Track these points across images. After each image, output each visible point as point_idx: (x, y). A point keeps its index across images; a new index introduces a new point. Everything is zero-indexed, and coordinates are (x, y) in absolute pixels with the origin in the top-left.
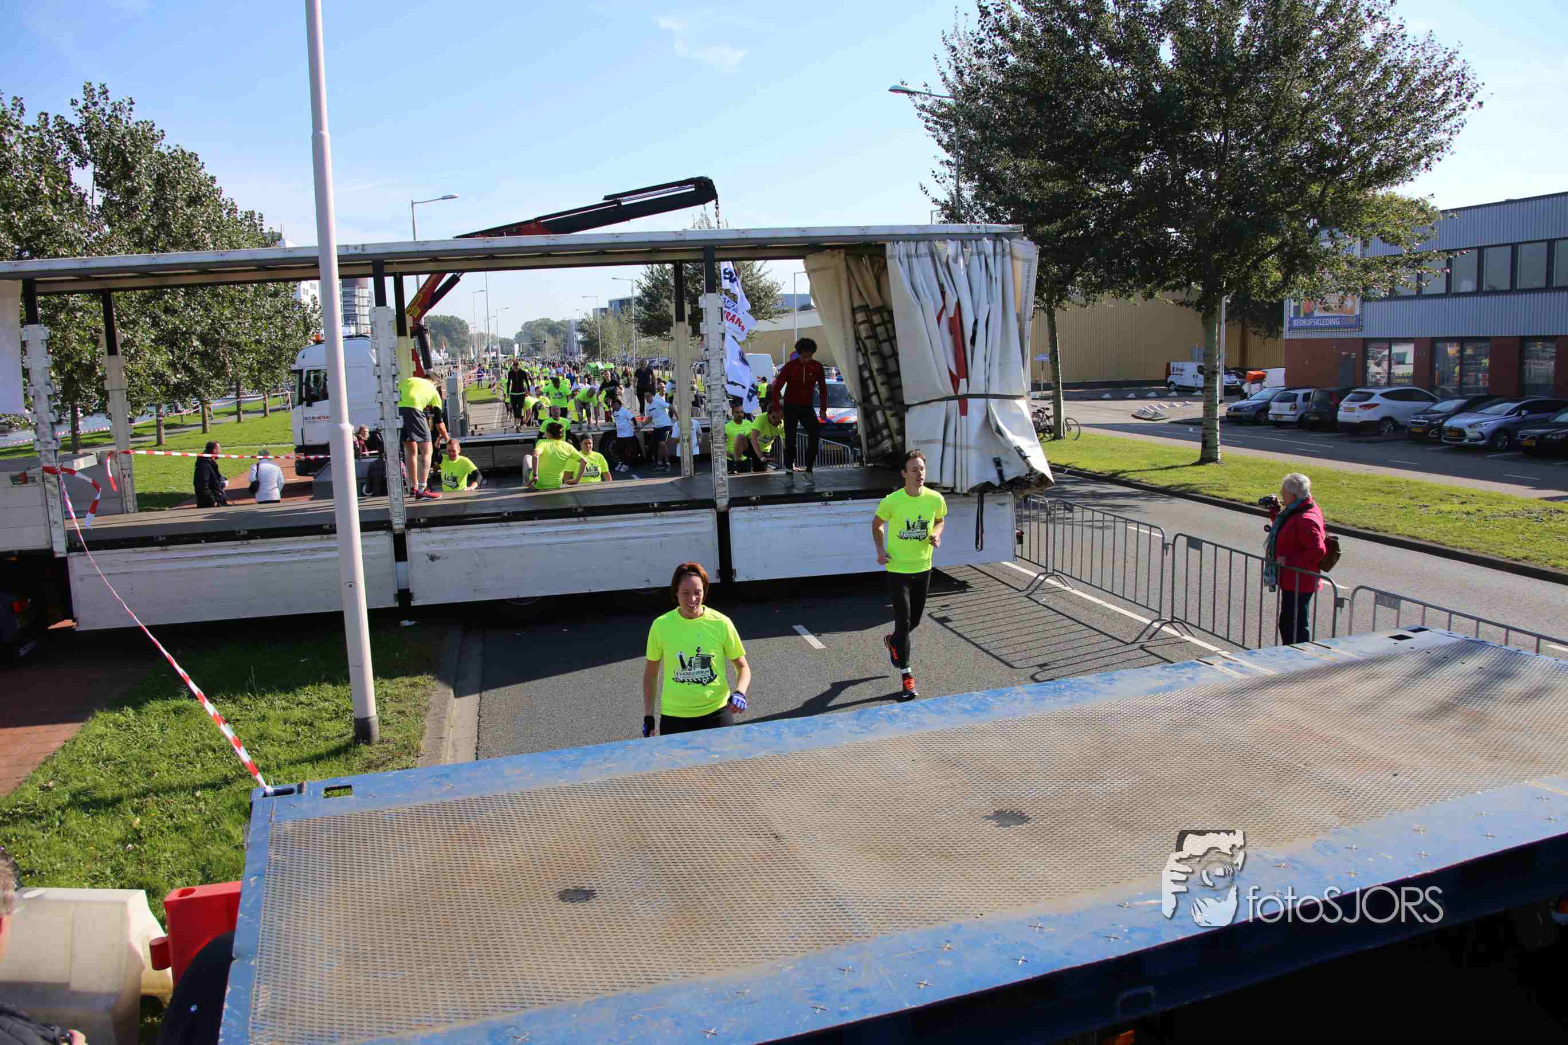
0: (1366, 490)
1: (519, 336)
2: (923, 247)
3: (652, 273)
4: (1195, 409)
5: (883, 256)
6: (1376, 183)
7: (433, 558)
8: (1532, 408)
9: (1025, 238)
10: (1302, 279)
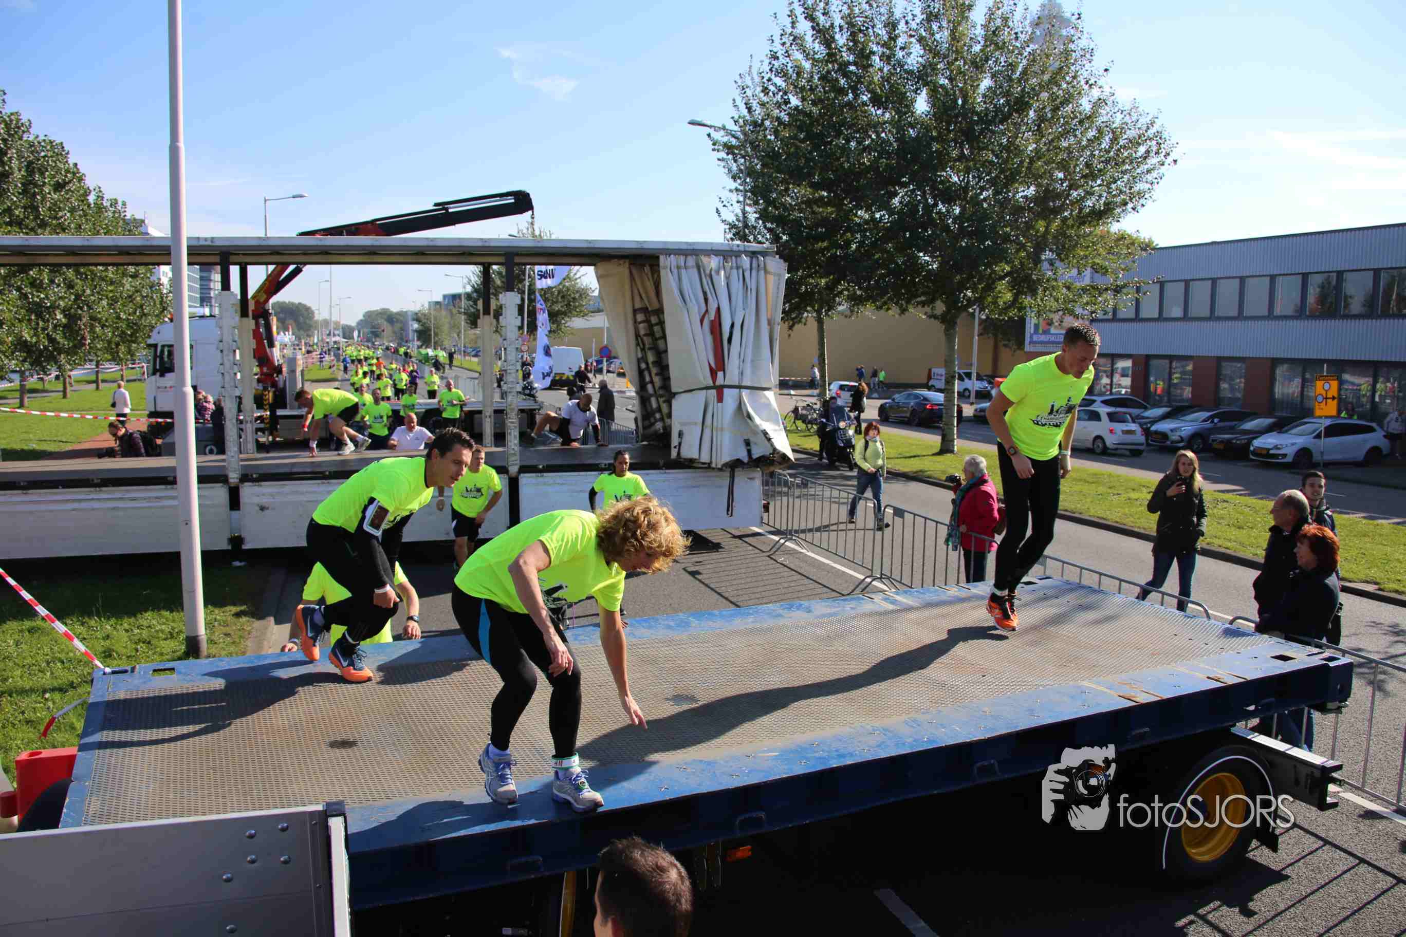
1: (360, 323)
2: (691, 261)
5: (658, 265)
7: (262, 509)
8: (1224, 417)
9: (777, 256)
10: (1027, 300)
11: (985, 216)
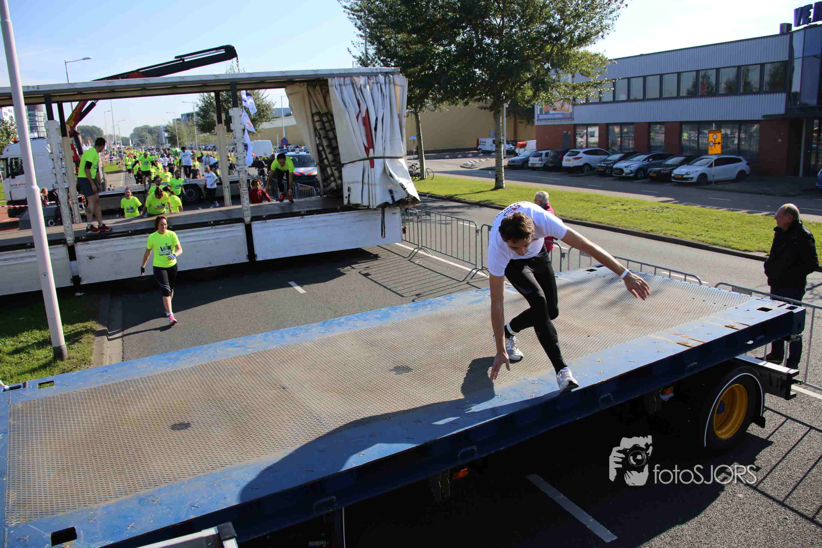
0: (577, 200)
1: (132, 135)
2: (348, 80)
3: (204, 98)
4: (491, 162)
5: (327, 85)
6: (578, 45)
7: (91, 258)
8: (655, 157)
9: (401, 74)
10: (543, 94)
11: (517, 44)
